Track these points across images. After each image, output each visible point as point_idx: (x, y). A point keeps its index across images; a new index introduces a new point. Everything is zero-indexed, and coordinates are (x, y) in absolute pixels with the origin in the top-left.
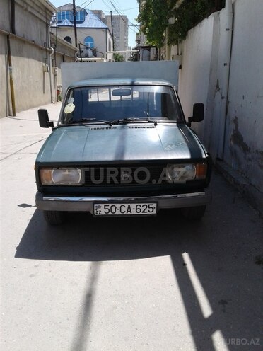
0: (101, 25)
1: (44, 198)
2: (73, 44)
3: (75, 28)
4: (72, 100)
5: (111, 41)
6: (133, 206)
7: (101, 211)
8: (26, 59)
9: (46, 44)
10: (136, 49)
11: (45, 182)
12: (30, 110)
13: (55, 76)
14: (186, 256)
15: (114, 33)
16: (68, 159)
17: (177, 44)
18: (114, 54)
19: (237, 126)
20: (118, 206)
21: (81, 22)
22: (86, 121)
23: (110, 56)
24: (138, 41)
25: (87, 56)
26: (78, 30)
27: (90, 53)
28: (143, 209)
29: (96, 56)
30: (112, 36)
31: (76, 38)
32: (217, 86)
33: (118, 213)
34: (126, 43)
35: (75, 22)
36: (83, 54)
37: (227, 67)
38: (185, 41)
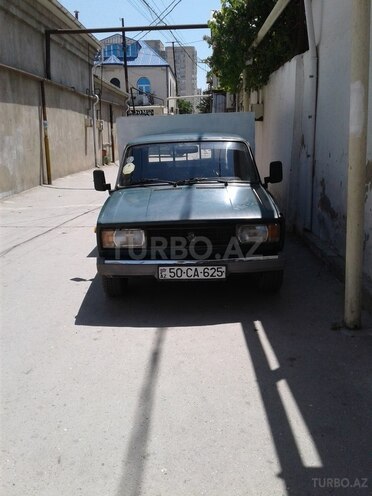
0: (160, 61)
1: (106, 262)
2: (123, 88)
3: (126, 66)
4: (132, 159)
5: (173, 82)
6: (200, 269)
7: (167, 274)
8: (64, 111)
9: (89, 91)
10: (208, 92)
11: (107, 245)
12: (69, 177)
13: (100, 131)
14: (258, 324)
15: (178, 71)
16: (131, 220)
17: (257, 90)
18: (178, 101)
19: (324, 189)
20: (184, 269)
21: (133, 59)
22: (148, 182)
23: (172, 104)
24: (210, 83)
25: (141, 104)
26: (129, 69)
27: (145, 99)
28: (211, 272)
29: (153, 104)
30: (175, 75)
31: (127, 81)
32: (303, 143)
33: (184, 277)
34: (194, 85)
35: (126, 59)
36: (136, 102)
37: (312, 120)
38: (266, 87)
